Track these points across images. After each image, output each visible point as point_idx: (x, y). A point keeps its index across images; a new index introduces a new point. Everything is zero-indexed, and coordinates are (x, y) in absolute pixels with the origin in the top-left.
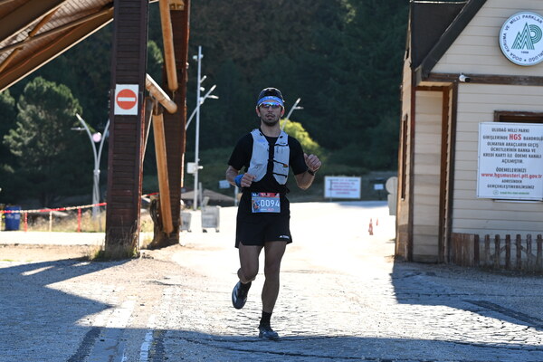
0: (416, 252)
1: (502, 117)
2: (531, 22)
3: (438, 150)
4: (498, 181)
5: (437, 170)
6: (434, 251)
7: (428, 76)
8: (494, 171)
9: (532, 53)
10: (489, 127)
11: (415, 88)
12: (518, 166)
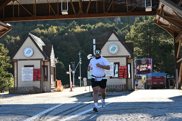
1: (25, 66)
2: (29, 49)
4: (25, 78)
8: (24, 76)
9: (30, 55)
10: (23, 68)
12: (28, 75)
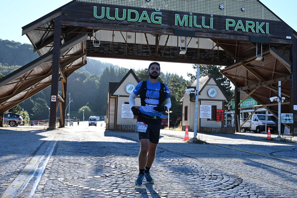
0: (110, 128)
3: (114, 109)
5: (114, 113)
6: (113, 128)
7: (112, 95)
11: (110, 98)
